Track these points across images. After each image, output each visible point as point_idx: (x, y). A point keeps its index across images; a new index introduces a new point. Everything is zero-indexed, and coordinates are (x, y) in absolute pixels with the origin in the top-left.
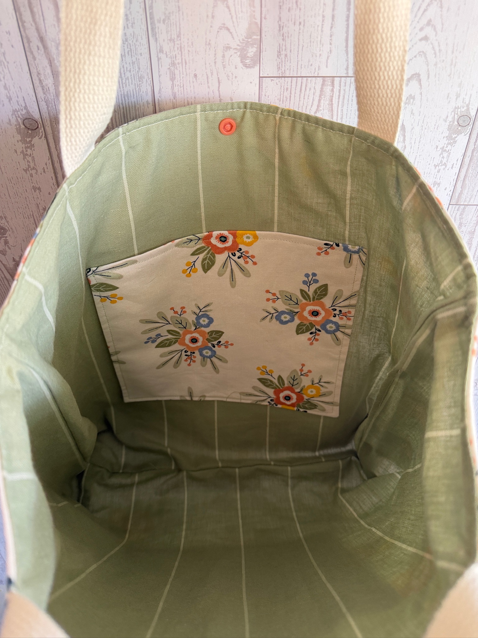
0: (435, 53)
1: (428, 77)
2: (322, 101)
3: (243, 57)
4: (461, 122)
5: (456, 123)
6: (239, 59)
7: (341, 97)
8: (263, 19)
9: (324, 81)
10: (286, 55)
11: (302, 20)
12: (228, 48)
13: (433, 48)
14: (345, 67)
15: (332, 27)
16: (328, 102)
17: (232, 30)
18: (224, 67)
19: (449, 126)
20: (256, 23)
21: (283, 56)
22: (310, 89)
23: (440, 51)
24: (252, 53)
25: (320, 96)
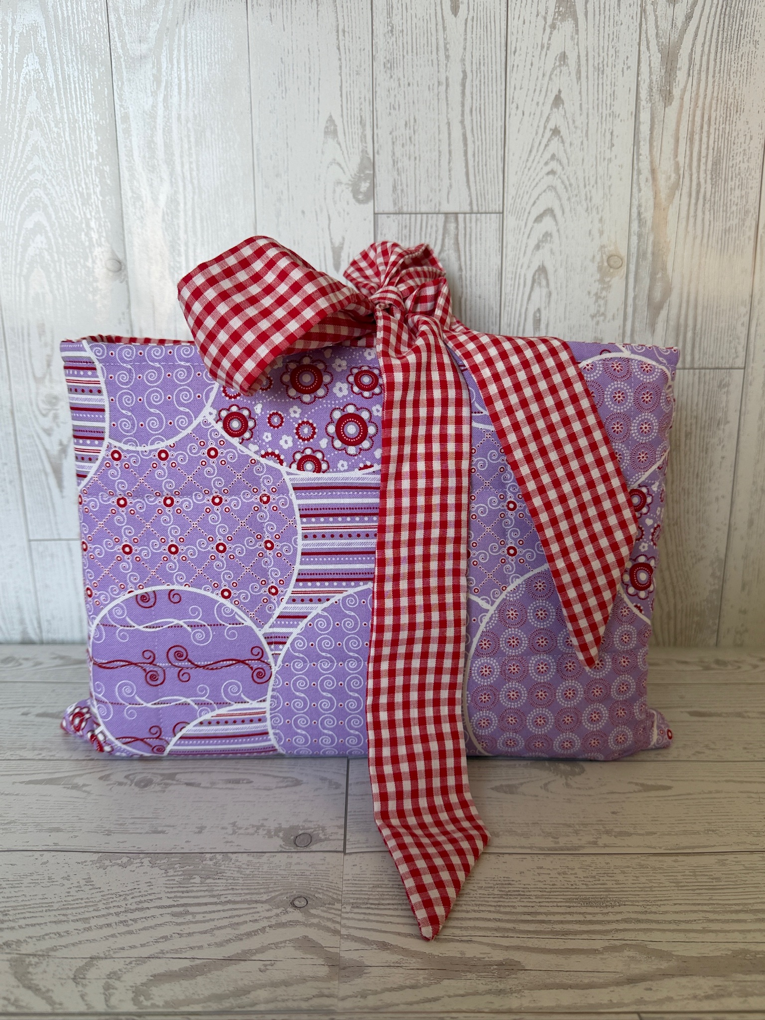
0: (566, 187)
1: (563, 213)
2: (446, 240)
3: (355, 192)
4: (612, 263)
5: (606, 264)
6: (351, 195)
7: (468, 236)
8: (376, 155)
9: (446, 218)
10: (402, 190)
11: (417, 155)
12: (339, 183)
13: (563, 182)
14: (468, 202)
15: (449, 163)
16: (452, 242)
17: (343, 165)
18: (335, 203)
19: (598, 267)
20: (369, 158)
21: (399, 192)
22: (432, 227)
23: (571, 185)
24: (365, 189)
25: (444, 235)
